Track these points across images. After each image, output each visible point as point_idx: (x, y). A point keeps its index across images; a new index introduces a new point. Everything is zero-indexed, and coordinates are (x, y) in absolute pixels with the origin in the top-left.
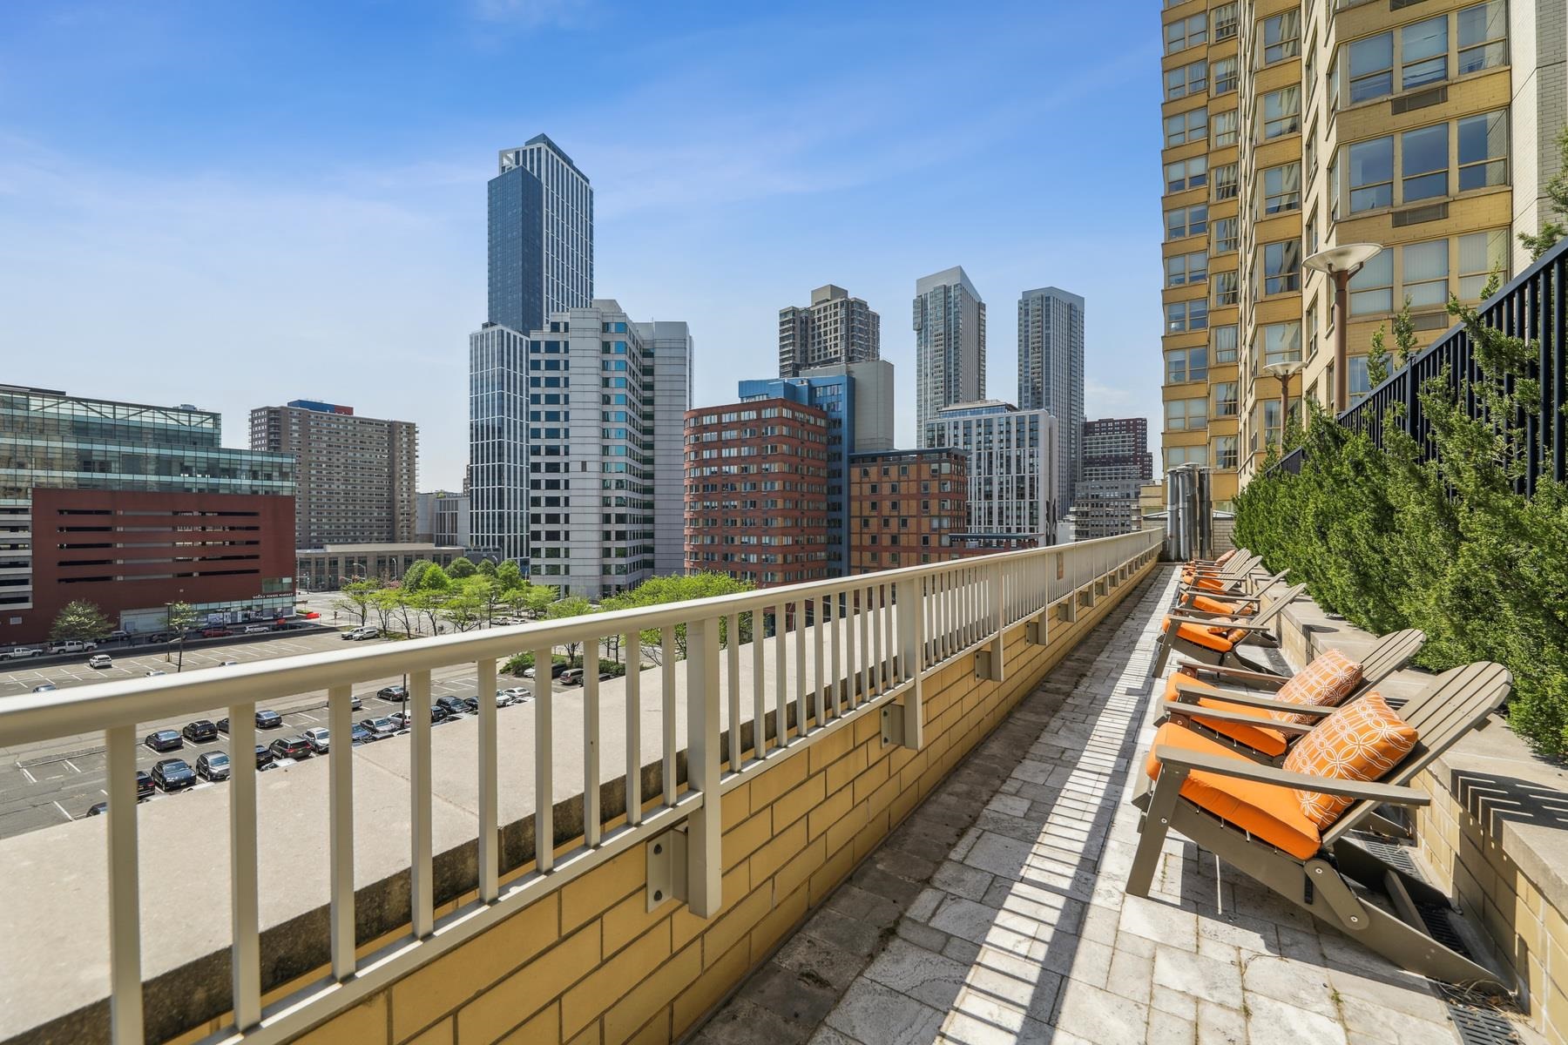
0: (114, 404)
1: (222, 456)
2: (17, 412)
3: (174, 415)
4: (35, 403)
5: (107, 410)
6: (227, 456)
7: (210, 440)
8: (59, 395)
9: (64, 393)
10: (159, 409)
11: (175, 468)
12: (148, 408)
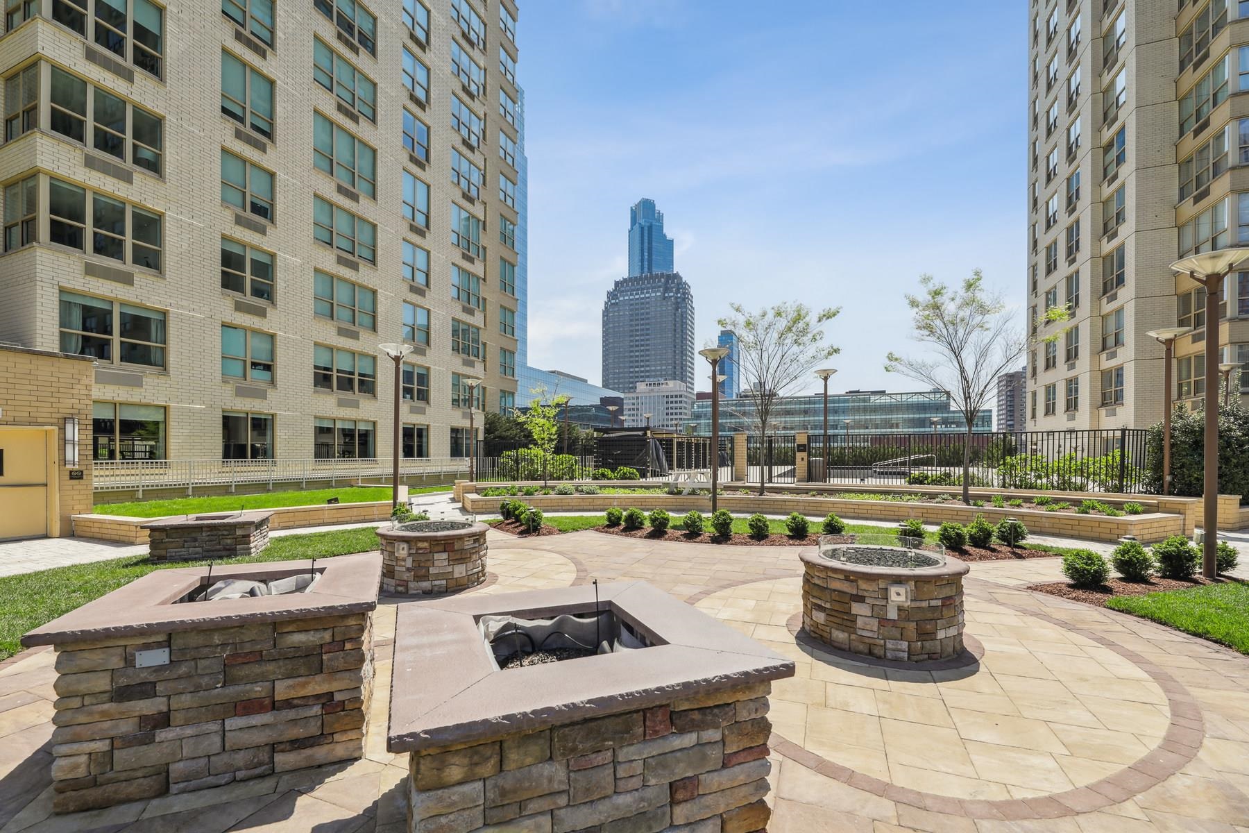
0: (901, 394)
1: (950, 415)
2: (866, 404)
3: (927, 395)
4: (873, 398)
5: (899, 397)
6: (952, 415)
7: (944, 407)
8: (883, 393)
9: (885, 391)
10: (920, 393)
11: (927, 423)
12: (916, 393)
